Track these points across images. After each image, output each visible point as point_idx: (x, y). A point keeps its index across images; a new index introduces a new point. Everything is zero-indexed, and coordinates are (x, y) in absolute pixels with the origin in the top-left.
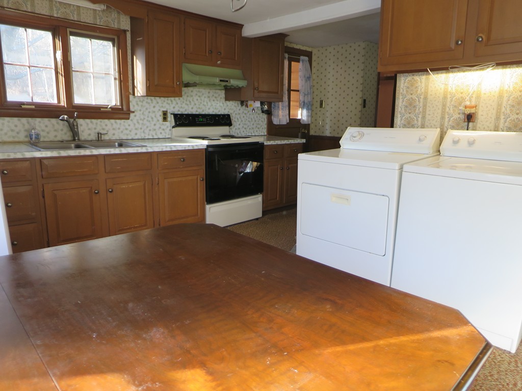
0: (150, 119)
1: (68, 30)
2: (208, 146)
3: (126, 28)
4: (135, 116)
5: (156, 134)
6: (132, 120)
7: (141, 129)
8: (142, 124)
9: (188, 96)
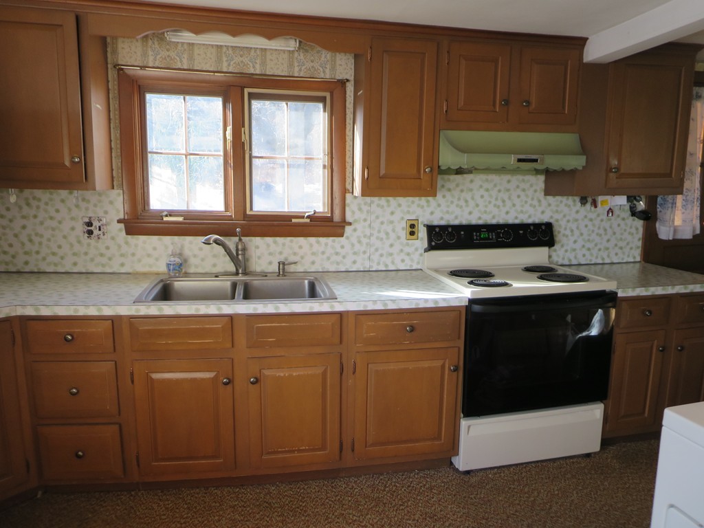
0: (382, 235)
1: (246, 91)
4: (355, 230)
5: (393, 263)
6: (348, 238)
7: (364, 252)
8: (367, 244)
9: (462, 191)
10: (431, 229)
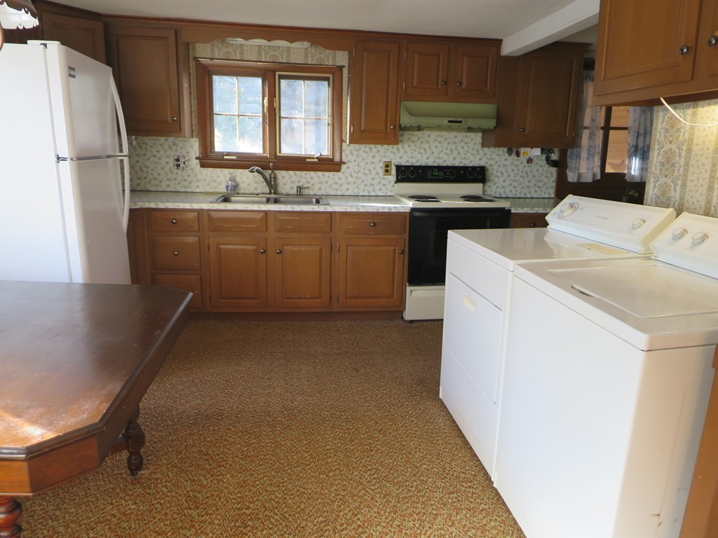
0: (367, 172)
1: (277, 73)
2: (413, 210)
3: (343, 64)
4: (348, 168)
5: (374, 190)
6: (343, 173)
7: (354, 183)
8: (356, 177)
10: (398, 168)
